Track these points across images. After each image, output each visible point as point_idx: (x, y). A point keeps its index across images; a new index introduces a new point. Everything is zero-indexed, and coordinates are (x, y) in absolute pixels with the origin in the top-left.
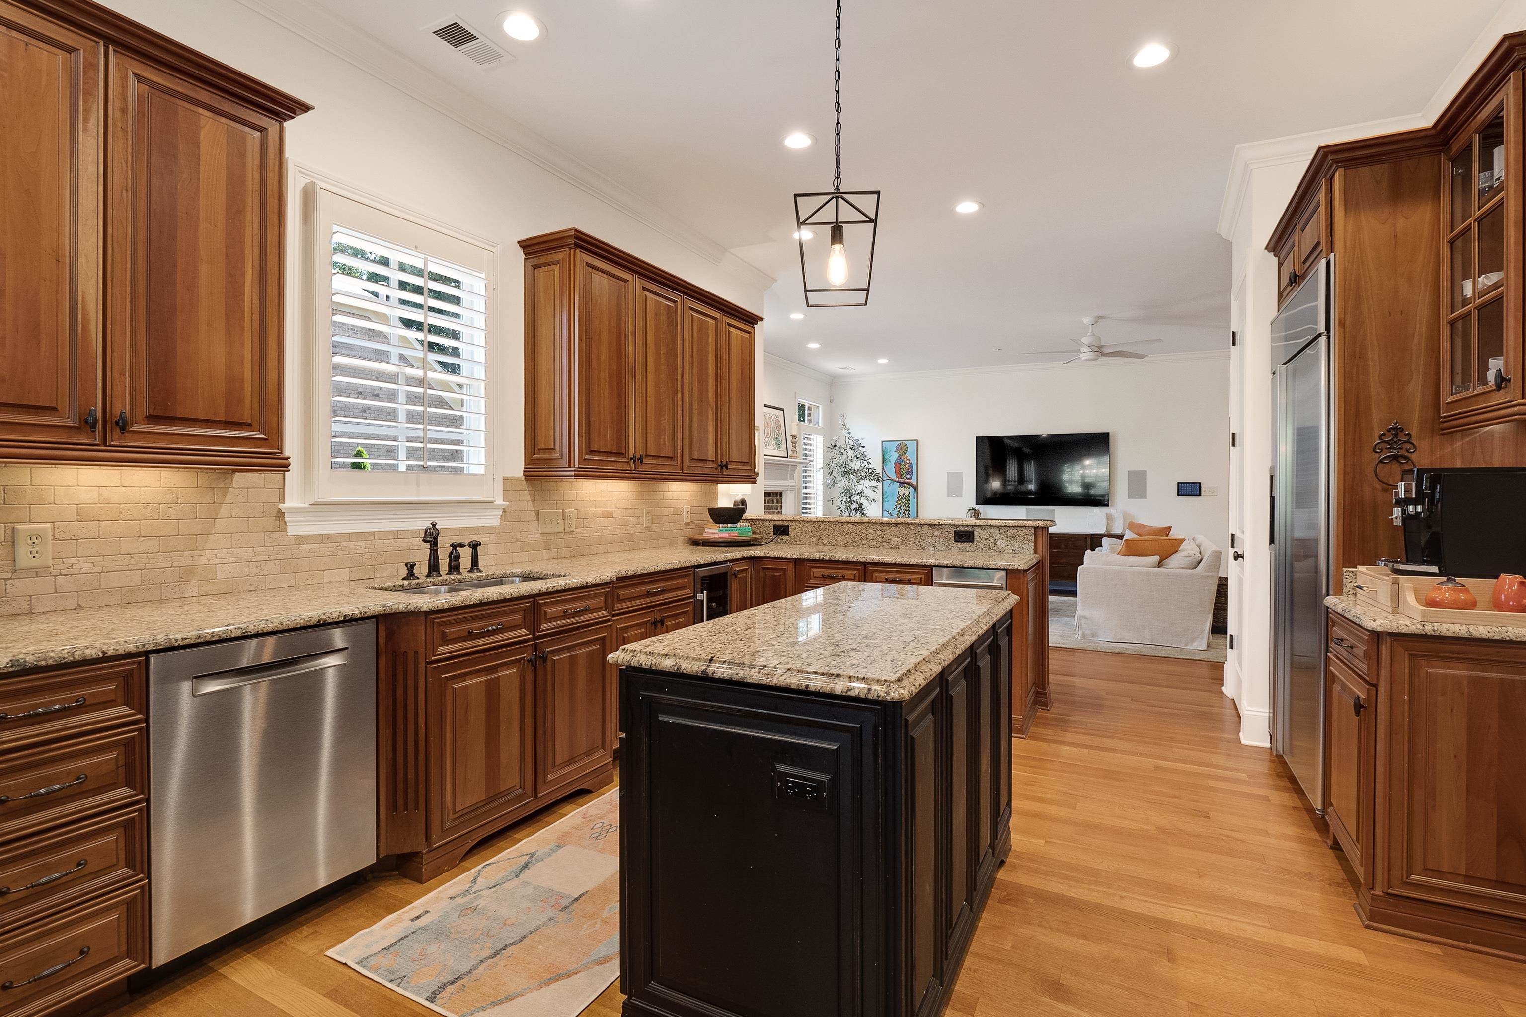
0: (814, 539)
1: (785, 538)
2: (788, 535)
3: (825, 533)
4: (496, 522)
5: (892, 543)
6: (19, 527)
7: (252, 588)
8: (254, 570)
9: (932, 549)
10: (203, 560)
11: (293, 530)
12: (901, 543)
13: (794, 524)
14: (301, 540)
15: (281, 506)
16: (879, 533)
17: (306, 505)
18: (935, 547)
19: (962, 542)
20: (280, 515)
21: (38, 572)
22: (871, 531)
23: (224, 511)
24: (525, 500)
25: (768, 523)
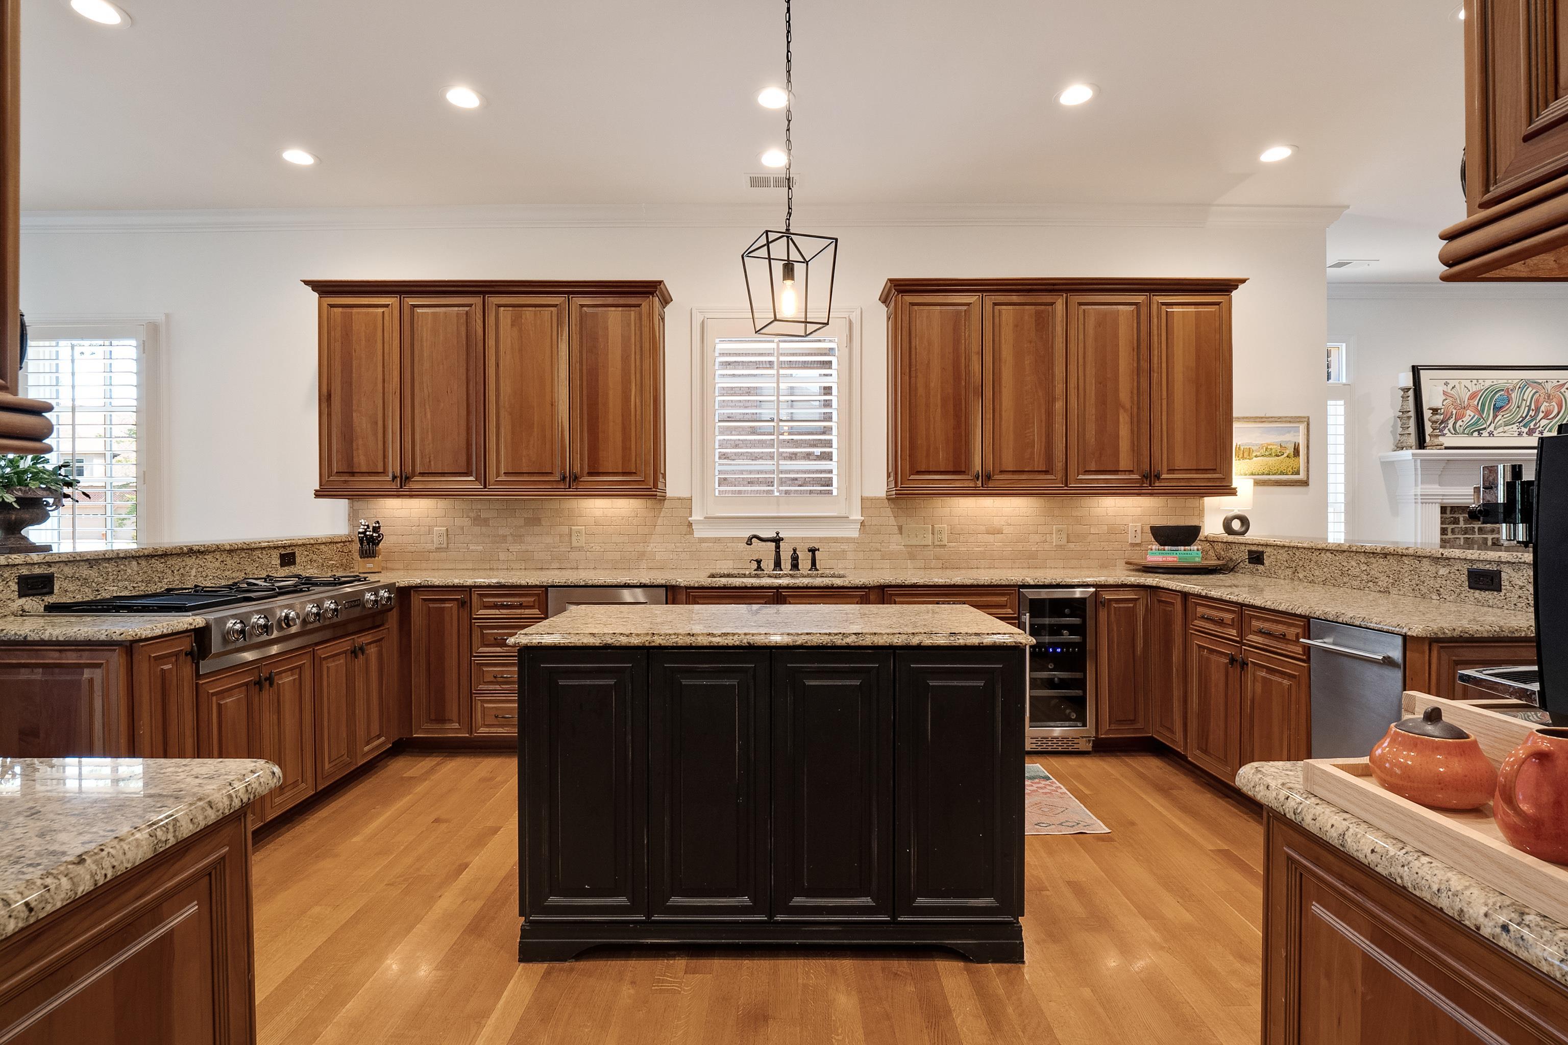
0: (1289, 572)
1: (1260, 567)
2: (1263, 564)
3: (1301, 563)
4: (855, 534)
5: (1380, 583)
6: (573, 528)
7: (674, 567)
8: (676, 557)
9: (1434, 597)
10: (649, 549)
11: (697, 534)
12: (1393, 584)
13: (1269, 550)
14: (702, 540)
15: (690, 519)
16: (1364, 567)
17: (702, 519)
18: (1439, 595)
19: (1481, 589)
20: (690, 525)
21: (580, 549)
22: (1354, 563)
23: (660, 522)
24: (888, 518)
25: (1243, 548)
